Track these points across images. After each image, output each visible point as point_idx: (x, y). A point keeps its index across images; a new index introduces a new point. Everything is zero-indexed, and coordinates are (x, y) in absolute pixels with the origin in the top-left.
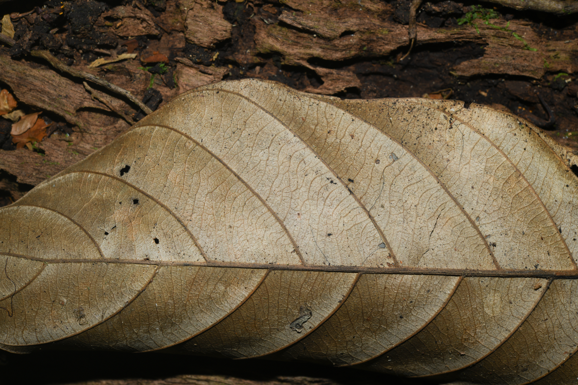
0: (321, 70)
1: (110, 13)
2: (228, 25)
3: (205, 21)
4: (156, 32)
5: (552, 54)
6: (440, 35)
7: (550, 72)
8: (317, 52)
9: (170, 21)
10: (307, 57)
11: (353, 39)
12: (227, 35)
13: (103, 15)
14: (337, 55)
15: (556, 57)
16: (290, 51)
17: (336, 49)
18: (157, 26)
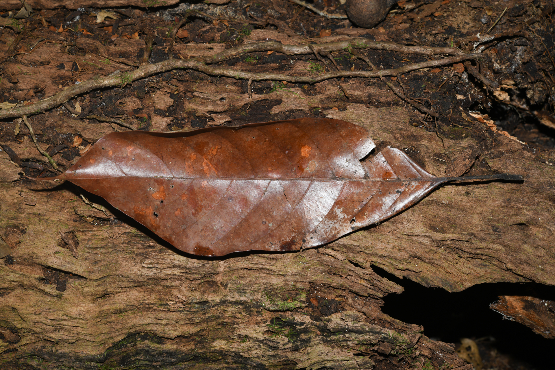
0: (213, 115)
1: (121, 101)
2: (172, 100)
3: (162, 99)
4: (141, 107)
5: (312, 100)
6: (262, 97)
7: (311, 109)
8: (211, 108)
9: (147, 102)
10: (207, 111)
11: (226, 102)
12: (172, 104)
13: (119, 101)
14: (220, 109)
15: (313, 101)
16: (199, 108)
17: (218, 105)
18: (142, 105)
